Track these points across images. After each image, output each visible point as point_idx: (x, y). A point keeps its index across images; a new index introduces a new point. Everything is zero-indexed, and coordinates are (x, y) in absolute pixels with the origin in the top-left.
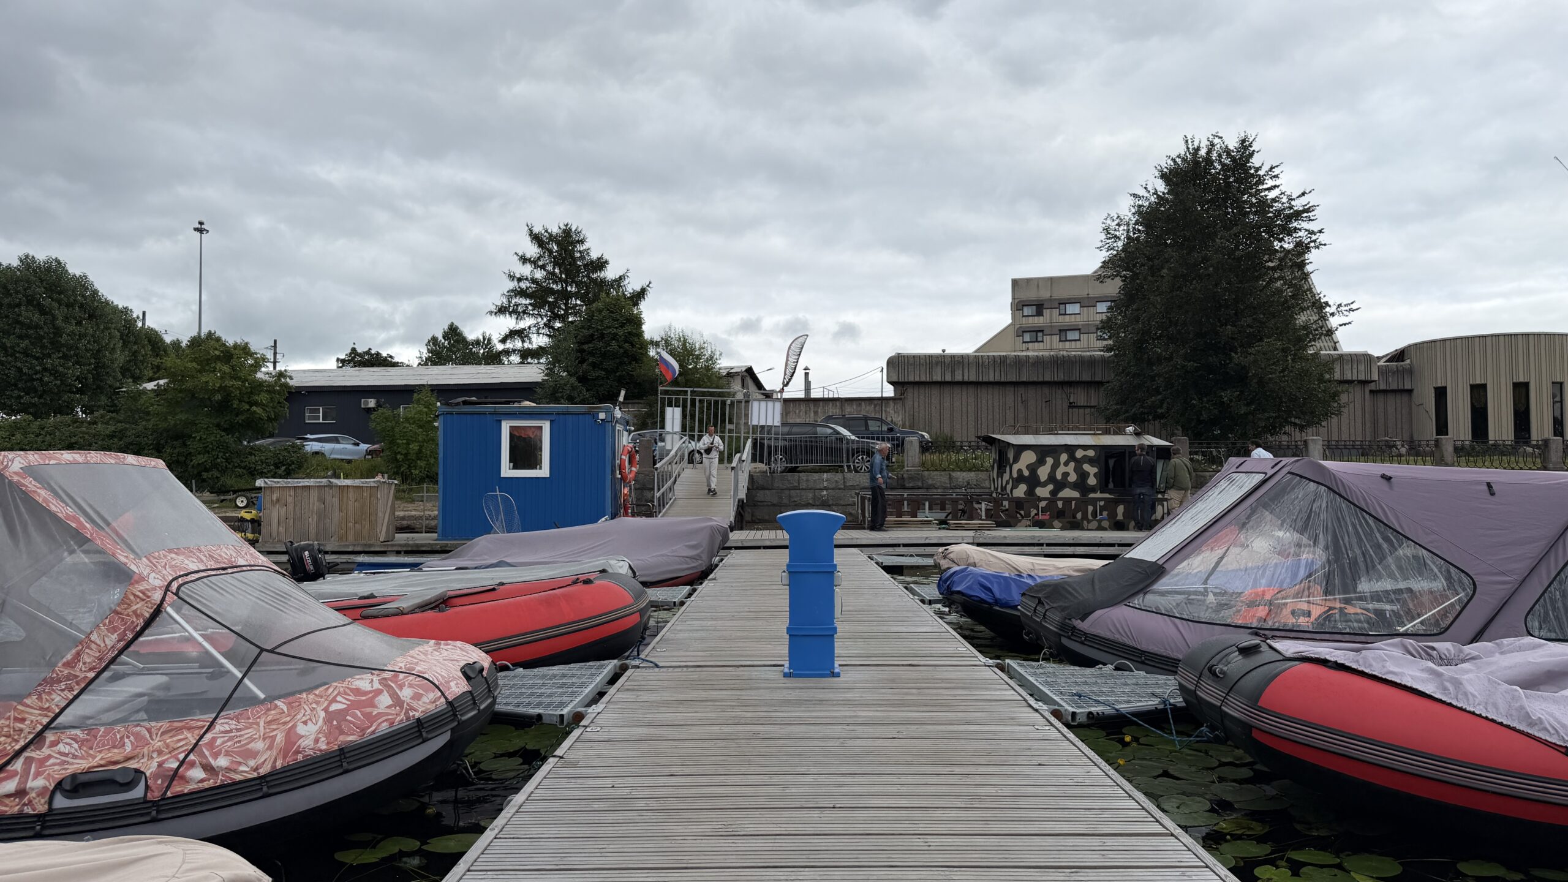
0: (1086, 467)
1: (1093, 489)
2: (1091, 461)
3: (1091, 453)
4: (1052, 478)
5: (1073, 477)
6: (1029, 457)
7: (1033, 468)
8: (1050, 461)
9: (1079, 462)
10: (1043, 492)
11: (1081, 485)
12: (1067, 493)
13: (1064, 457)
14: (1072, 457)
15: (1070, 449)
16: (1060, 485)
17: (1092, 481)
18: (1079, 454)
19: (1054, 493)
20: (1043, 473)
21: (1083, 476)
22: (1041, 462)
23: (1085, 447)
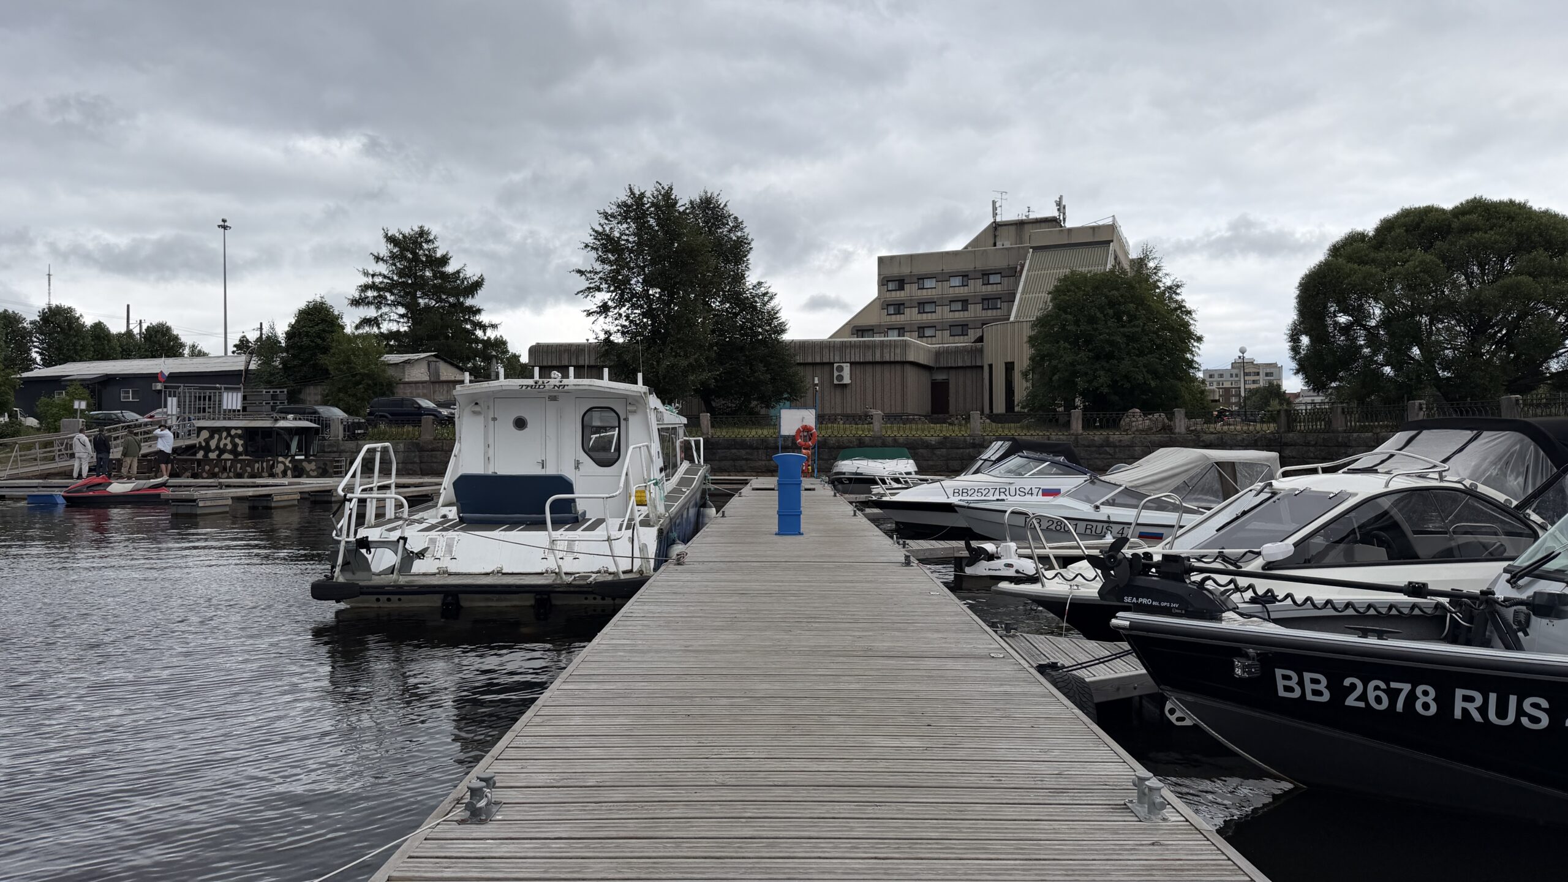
0: (237, 440)
1: (241, 454)
2: (239, 437)
3: (239, 432)
4: (218, 447)
5: (229, 447)
6: (205, 434)
7: (207, 441)
8: (217, 436)
9: (233, 437)
10: (213, 455)
11: (234, 451)
12: (226, 456)
13: (224, 434)
14: (229, 434)
15: (228, 429)
16: (222, 451)
17: (240, 449)
18: (233, 432)
19: (219, 456)
20: (213, 444)
21: (235, 445)
22: (212, 437)
23: (236, 428)
